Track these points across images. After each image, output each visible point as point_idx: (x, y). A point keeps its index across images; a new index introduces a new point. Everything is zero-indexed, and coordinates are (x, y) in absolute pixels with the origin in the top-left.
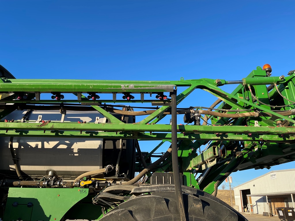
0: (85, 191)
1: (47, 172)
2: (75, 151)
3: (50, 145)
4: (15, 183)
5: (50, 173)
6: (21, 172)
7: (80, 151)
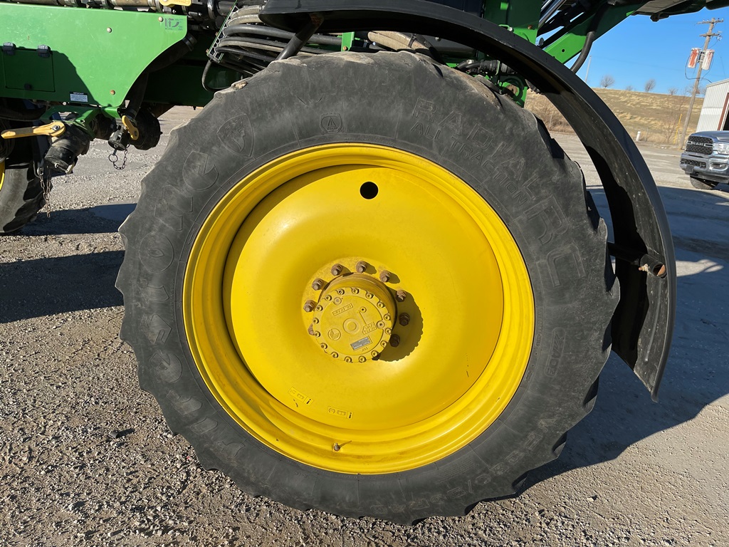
0: (178, 23)
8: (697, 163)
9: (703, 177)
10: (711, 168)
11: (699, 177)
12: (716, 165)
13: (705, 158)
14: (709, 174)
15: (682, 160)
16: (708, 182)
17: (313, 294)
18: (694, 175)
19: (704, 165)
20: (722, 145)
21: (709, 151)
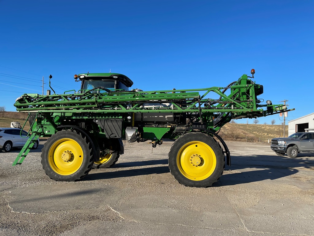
0: (169, 129)
8: (275, 148)
9: (278, 152)
10: (279, 149)
11: (277, 152)
12: (280, 148)
13: (277, 146)
14: (279, 150)
15: (271, 147)
16: (282, 153)
17: (191, 158)
18: (275, 151)
19: (277, 148)
20: (281, 142)
21: (277, 144)
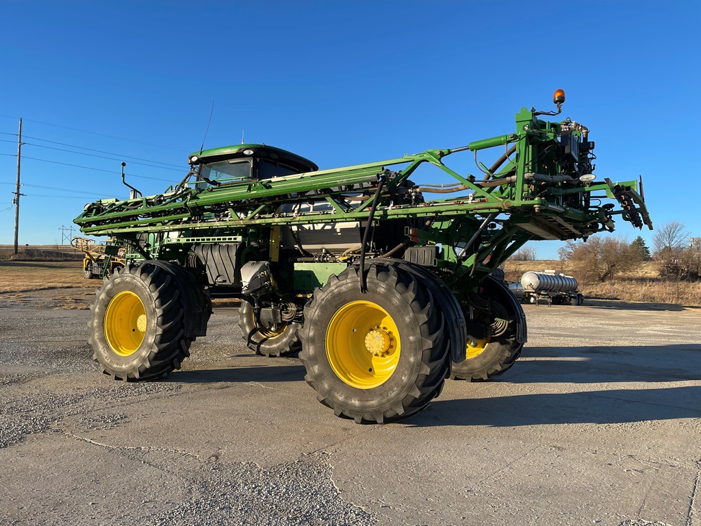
1: (322, 250)
2: (338, 231)
3: (319, 227)
4: (299, 259)
5: (324, 251)
6: (303, 250)
7: (342, 230)
